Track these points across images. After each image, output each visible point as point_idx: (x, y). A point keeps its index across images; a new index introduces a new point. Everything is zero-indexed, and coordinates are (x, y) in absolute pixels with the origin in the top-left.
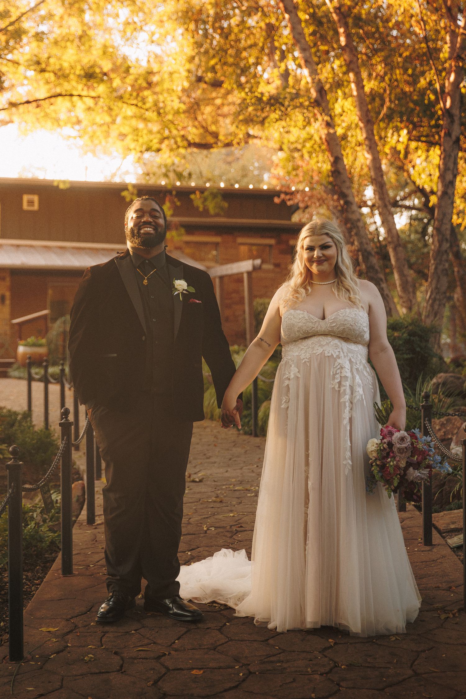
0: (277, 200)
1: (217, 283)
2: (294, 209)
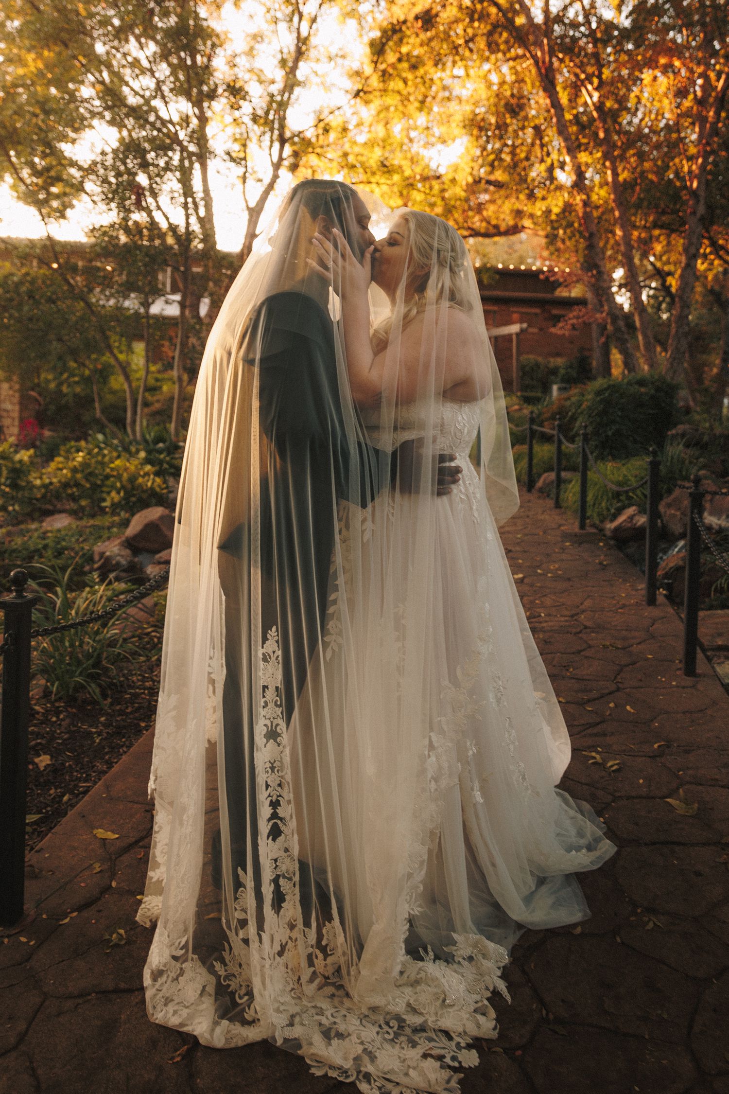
0: (541, 277)
2: (556, 285)
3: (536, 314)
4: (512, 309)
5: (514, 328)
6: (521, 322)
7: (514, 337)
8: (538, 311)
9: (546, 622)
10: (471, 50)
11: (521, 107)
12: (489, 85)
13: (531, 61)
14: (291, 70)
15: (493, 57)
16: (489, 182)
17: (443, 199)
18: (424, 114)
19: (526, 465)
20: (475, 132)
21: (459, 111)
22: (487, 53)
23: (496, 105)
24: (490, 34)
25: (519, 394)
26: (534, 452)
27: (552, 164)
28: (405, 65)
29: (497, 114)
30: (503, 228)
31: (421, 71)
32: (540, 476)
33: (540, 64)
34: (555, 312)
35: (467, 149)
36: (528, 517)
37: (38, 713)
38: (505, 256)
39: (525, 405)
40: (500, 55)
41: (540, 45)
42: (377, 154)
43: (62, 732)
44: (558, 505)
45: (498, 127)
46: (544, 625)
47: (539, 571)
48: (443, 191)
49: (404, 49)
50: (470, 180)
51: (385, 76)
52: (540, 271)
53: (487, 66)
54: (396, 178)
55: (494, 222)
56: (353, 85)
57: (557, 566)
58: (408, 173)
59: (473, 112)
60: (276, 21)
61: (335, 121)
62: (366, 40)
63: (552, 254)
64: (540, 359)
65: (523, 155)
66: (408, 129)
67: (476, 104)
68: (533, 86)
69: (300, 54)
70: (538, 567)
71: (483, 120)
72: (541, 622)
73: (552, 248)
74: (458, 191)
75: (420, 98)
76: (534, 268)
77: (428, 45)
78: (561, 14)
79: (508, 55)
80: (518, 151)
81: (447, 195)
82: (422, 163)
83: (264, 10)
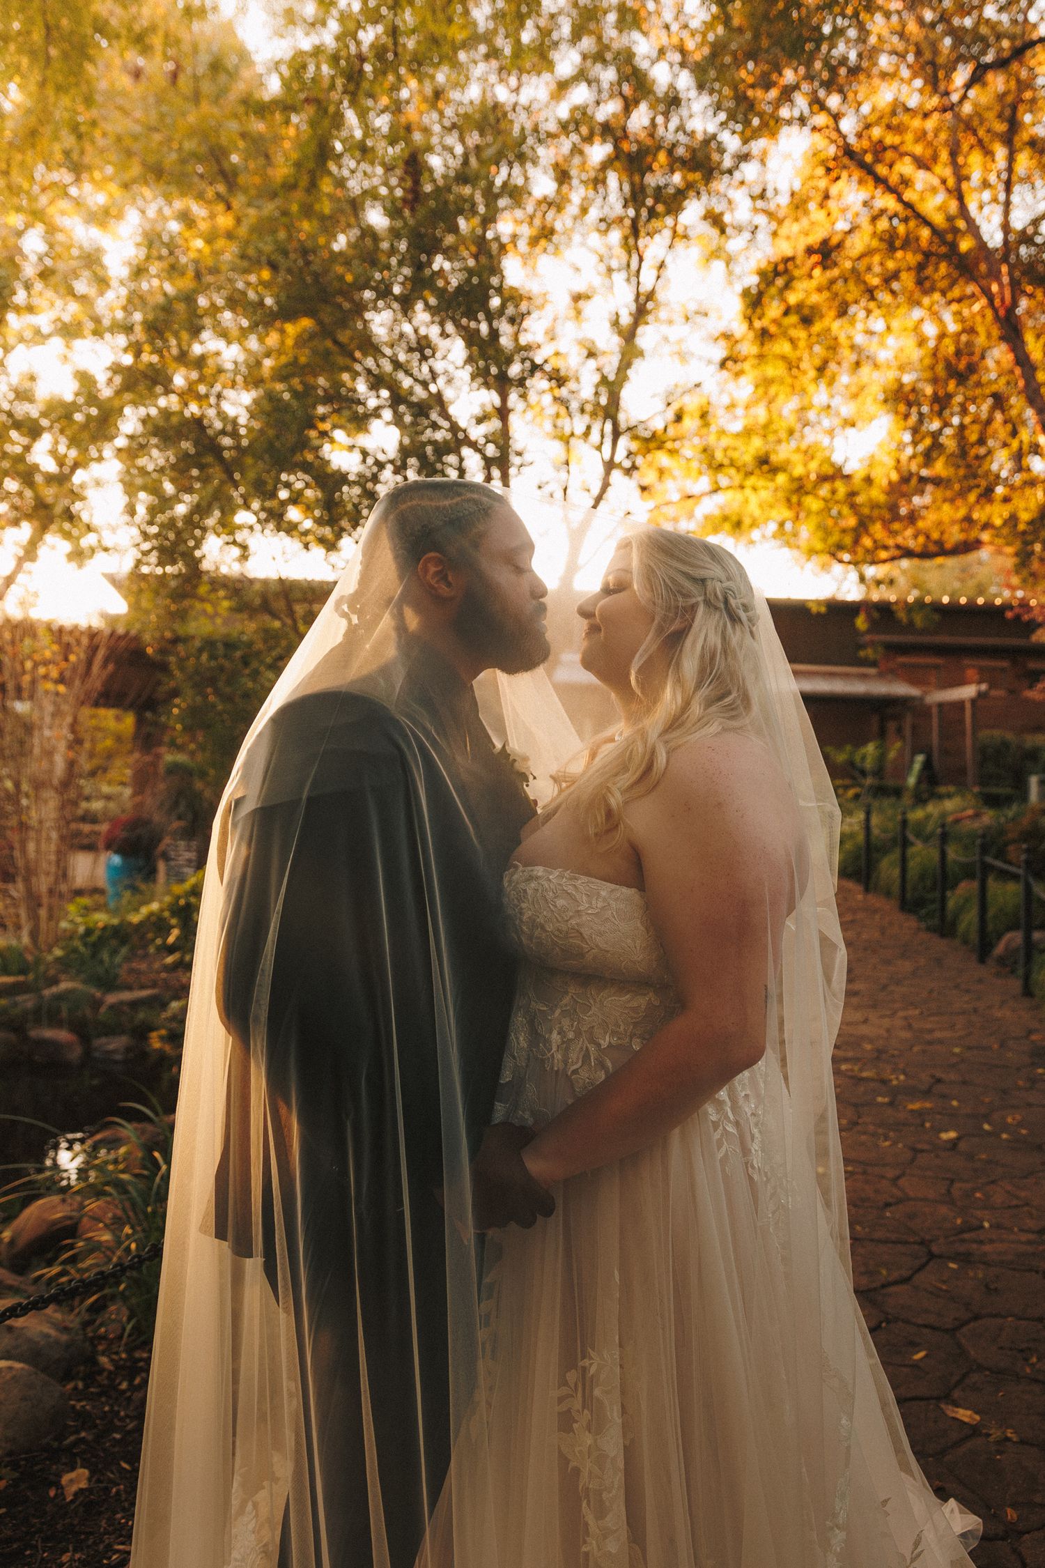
0: (1009, 615)
1: (935, 711)
2: (1032, 626)
3: (1003, 670)
4: (967, 662)
5: (967, 692)
6: (979, 683)
7: (968, 706)
8: (1005, 664)
9: (991, 1241)
10: (893, 292)
11: (972, 368)
12: (922, 342)
13: (983, 301)
14: (629, 336)
15: (926, 301)
16: (923, 480)
17: (853, 506)
18: (823, 386)
19: (976, 920)
20: (902, 408)
21: (877, 381)
22: (917, 295)
23: (932, 368)
24: (921, 267)
25: (976, 789)
26: (990, 894)
27: (1021, 449)
28: (793, 319)
29: (935, 381)
30: (948, 546)
31: (817, 327)
32: (999, 937)
33: (997, 302)
34: (1033, 665)
35: (890, 434)
36: (975, 1010)
37: (102, 1370)
38: (957, 585)
39: (985, 810)
40: (937, 296)
41: (997, 277)
42: (757, 444)
43: (127, 1416)
44: (1028, 992)
45: (936, 399)
46: (987, 1248)
47: (986, 1127)
48: (852, 494)
49: (792, 298)
50: (895, 477)
51: (764, 336)
52: (1006, 607)
53: (917, 313)
54: (781, 478)
55: (935, 535)
56: (719, 352)
57: (1018, 1117)
58: (798, 471)
59: (899, 381)
60: (610, 270)
61: (691, 403)
62: (739, 288)
63: (1024, 581)
64: (1010, 736)
65: (973, 437)
66: (803, 409)
67: (902, 368)
68: (989, 336)
69: (641, 313)
70: (986, 1118)
71: (913, 390)
72: (981, 1242)
73: (1025, 572)
74: (877, 494)
75: (818, 362)
76: (998, 602)
77: (829, 288)
78: (1030, 231)
79: (950, 295)
80: (967, 432)
81: (859, 499)
82: (819, 456)
83: (595, 258)
